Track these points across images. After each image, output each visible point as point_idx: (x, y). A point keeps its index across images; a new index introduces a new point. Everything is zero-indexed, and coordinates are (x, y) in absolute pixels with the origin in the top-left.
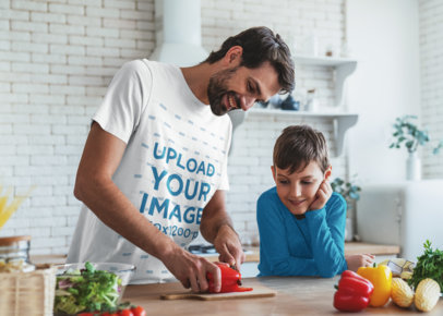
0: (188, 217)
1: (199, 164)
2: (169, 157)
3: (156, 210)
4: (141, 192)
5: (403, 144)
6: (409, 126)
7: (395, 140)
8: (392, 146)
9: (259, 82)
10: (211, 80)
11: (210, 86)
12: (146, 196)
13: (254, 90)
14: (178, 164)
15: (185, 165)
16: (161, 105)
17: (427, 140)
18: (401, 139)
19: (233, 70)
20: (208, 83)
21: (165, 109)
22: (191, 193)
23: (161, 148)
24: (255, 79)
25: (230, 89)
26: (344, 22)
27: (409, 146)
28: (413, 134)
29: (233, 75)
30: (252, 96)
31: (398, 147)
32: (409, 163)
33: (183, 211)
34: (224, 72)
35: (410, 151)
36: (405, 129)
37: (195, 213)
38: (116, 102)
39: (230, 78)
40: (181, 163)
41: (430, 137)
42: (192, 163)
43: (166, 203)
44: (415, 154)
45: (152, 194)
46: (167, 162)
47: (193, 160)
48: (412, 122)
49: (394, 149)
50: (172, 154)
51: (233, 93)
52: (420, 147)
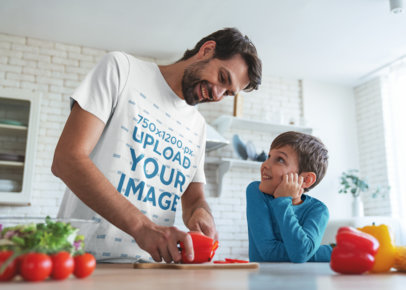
0: (164, 203)
1: (175, 153)
2: (146, 143)
3: (131, 191)
4: (119, 172)
5: (349, 190)
6: (352, 177)
7: (343, 187)
8: (341, 191)
9: (231, 71)
10: (186, 71)
11: (184, 77)
12: (123, 176)
13: (225, 80)
14: (155, 150)
15: (161, 152)
16: (141, 95)
17: (367, 187)
18: (348, 187)
19: (207, 62)
20: (182, 74)
21: (144, 97)
22: (166, 178)
23: (139, 133)
24: (227, 69)
25: (203, 78)
26: (301, 103)
27: (354, 192)
28: (356, 183)
29: (206, 65)
30: (223, 86)
31: (346, 192)
32: (354, 206)
33: (158, 194)
34: (198, 64)
35: (355, 196)
36: (349, 180)
37: (172, 199)
38: (95, 84)
39: (203, 68)
40: (158, 150)
41: (370, 185)
42: (169, 152)
43: (142, 185)
44: (359, 198)
45: (129, 174)
46: (144, 147)
47: (169, 148)
48: (355, 174)
49: (343, 194)
50: (149, 140)
51: (205, 82)
52: (362, 193)
